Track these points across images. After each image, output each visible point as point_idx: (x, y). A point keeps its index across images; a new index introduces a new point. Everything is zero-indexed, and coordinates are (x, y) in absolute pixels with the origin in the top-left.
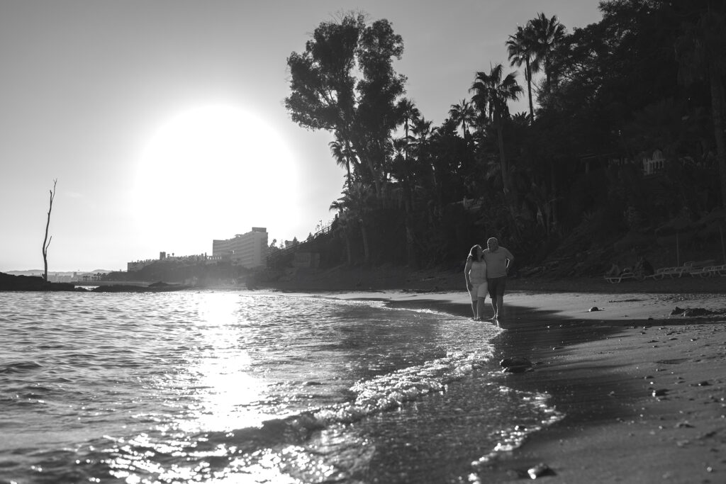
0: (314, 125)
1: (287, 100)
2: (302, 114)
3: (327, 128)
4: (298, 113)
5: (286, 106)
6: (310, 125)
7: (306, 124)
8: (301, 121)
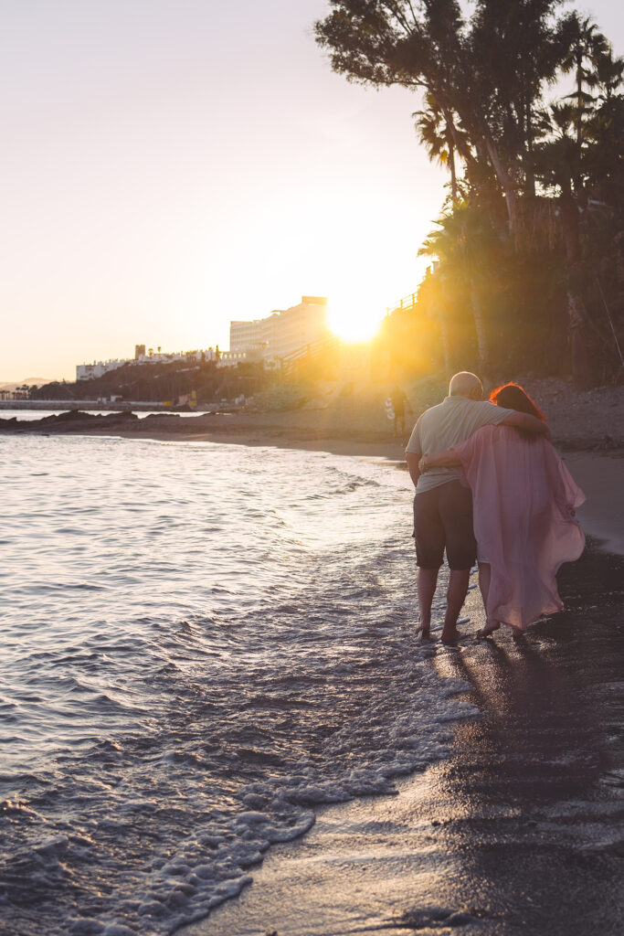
0: (379, 78)
1: (318, 26)
2: (353, 55)
3: (407, 83)
4: (345, 54)
5: (317, 40)
6: (369, 78)
7: (361, 75)
8: (351, 71)
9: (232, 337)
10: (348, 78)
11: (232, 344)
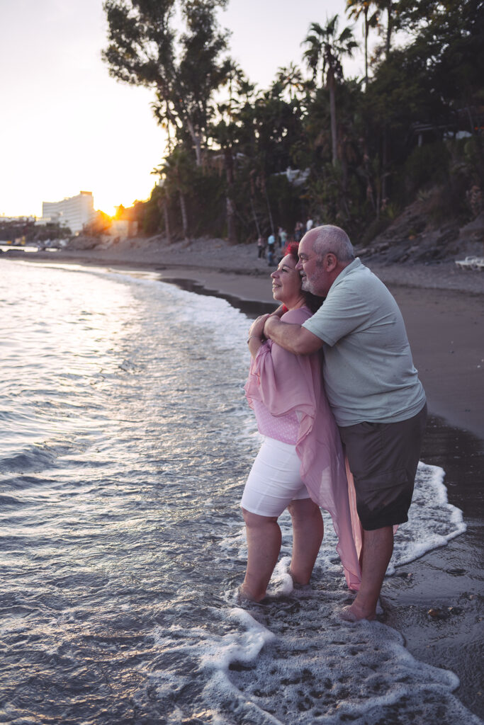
0: (133, 82)
1: (103, 52)
3: (147, 86)
4: (115, 68)
5: (103, 59)
6: (127, 81)
7: (124, 80)
8: (119, 77)
9: (43, 210)
10: (118, 80)
11: (43, 213)
